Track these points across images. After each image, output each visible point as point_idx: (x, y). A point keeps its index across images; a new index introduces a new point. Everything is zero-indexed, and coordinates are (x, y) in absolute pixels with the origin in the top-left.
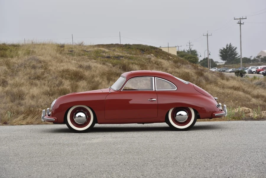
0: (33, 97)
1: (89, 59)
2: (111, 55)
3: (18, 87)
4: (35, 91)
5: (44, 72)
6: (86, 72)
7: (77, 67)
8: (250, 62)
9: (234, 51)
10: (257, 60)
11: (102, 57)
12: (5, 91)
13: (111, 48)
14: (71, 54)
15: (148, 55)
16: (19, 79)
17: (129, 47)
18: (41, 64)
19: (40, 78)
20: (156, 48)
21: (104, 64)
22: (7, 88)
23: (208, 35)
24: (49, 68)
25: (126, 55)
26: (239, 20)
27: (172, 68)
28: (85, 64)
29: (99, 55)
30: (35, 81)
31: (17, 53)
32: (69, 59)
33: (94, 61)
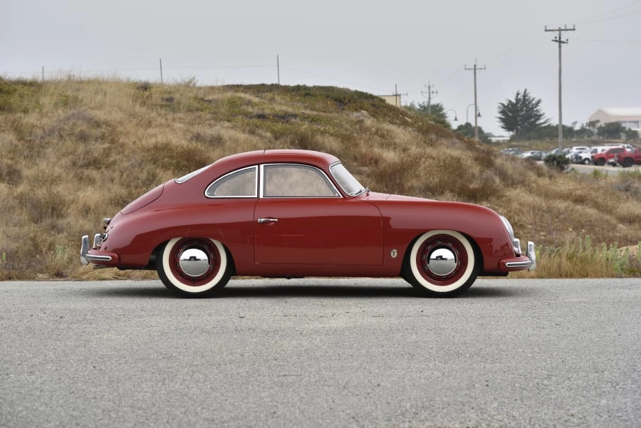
0: (86, 211)
1: (215, 119)
2: (267, 112)
3: (48, 185)
4: (90, 195)
5: (109, 149)
6: (213, 150)
7: (189, 138)
8: (573, 137)
9: (535, 109)
10: (590, 131)
11: (246, 116)
12: (15, 194)
13: (264, 95)
14: (169, 106)
15: (355, 114)
16: (48, 165)
17: (307, 91)
18: (99, 129)
19: (100, 163)
20: (372, 97)
21: (252, 132)
22: (22, 188)
23: (477, 67)
24: (121, 140)
25: (304, 111)
26: (558, 32)
27: (418, 145)
28: (208, 131)
29: (237, 110)
30: (89, 171)
31: (37, 102)
32: (166, 119)
33: (227, 124)
